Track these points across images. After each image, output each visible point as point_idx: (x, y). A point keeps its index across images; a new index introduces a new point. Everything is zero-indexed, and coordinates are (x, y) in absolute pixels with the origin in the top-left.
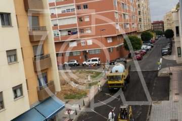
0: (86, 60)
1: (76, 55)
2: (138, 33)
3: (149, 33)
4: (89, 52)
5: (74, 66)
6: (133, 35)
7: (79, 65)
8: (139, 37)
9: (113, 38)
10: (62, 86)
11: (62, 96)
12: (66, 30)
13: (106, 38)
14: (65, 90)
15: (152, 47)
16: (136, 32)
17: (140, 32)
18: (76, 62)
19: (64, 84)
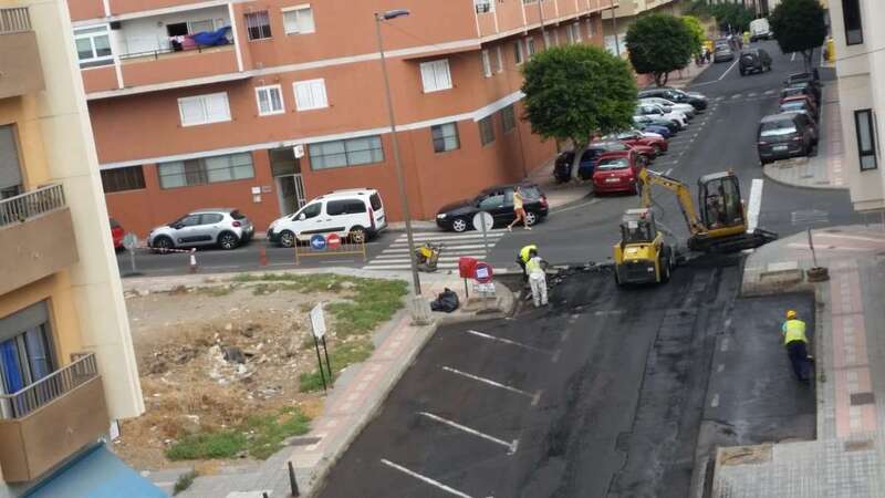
0: (292, 207)
1: (226, 176)
2: (612, 25)
3: (676, 24)
4: (308, 157)
5: (218, 246)
6: (577, 39)
7: (246, 240)
8: (617, 47)
9: (456, 60)
10: (152, 382)
11: (156, 443)
12: (158, 20)
13: (415, 62)
14: (171, 407)
15: (699, 106)
16: (595, 16)
17: (621, 20)
18: (227, 222)
19: (160, 369)
